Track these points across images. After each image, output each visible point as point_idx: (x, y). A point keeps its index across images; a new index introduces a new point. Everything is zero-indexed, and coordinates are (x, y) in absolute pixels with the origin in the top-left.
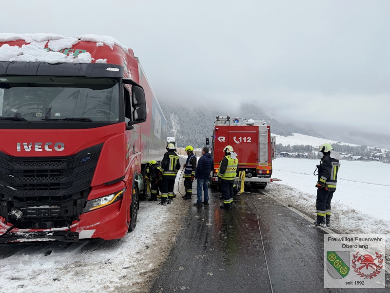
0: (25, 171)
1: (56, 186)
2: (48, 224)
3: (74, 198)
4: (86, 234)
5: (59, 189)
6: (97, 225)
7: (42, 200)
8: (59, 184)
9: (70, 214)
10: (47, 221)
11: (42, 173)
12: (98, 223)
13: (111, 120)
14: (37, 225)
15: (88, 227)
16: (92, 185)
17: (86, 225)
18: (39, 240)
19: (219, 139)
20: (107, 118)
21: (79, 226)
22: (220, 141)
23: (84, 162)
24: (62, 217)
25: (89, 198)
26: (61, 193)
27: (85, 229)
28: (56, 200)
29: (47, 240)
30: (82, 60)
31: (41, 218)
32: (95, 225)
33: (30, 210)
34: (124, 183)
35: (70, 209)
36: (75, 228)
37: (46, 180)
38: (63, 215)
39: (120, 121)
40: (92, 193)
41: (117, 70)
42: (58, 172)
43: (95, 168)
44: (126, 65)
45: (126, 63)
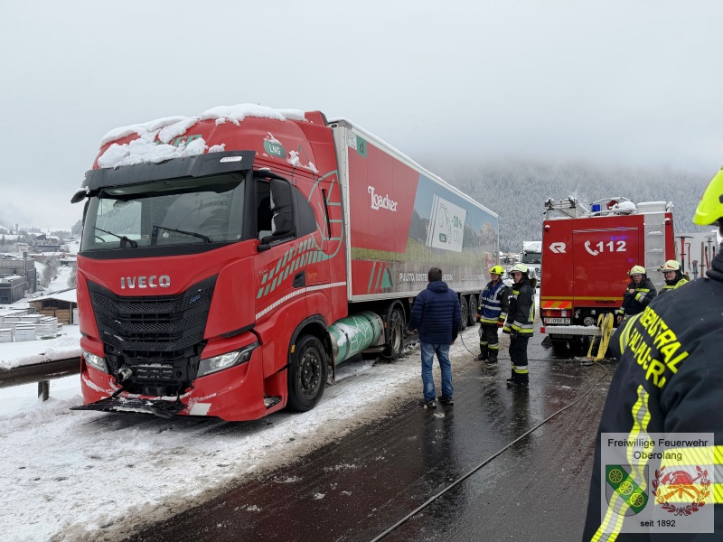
0: (133, 316)
1: (164, 337)
2: (159, 390)
3: (187, 355)
4: (200, 408)
5: (167, 341)
6: (213, 398)
7: (153, 356)
8: (167, 335)
9: (183, 378)
10: (159, 386)
11: (150, 319)
12: (214, 395)
13: (229, 239)
14: (147, 390)
15: (202, 399)
16: (205, 337)
17: (199, 394)
19: (552, 247)
20: (224, 235)
21: (193, 396)
22: (555, 251)
23: (194, 303)
24: (176, 382)
25: (203, 355)
26: (170, 347)
27: (199, 402)
28: (168, 357)
30: (192, 151)
31: (152, 381)
32: (210, 396)
33: (141, 368)
34: (252, 335)
35: (183, 370)
36: (187, 399)
37: (153, 329)
38: (175, 378)
39: (242, 239)
40: (208, 349)
41: (239, 159)
42: (165, 318)
43: (207, 312)
44: (276, 145)
45: (277, 141)
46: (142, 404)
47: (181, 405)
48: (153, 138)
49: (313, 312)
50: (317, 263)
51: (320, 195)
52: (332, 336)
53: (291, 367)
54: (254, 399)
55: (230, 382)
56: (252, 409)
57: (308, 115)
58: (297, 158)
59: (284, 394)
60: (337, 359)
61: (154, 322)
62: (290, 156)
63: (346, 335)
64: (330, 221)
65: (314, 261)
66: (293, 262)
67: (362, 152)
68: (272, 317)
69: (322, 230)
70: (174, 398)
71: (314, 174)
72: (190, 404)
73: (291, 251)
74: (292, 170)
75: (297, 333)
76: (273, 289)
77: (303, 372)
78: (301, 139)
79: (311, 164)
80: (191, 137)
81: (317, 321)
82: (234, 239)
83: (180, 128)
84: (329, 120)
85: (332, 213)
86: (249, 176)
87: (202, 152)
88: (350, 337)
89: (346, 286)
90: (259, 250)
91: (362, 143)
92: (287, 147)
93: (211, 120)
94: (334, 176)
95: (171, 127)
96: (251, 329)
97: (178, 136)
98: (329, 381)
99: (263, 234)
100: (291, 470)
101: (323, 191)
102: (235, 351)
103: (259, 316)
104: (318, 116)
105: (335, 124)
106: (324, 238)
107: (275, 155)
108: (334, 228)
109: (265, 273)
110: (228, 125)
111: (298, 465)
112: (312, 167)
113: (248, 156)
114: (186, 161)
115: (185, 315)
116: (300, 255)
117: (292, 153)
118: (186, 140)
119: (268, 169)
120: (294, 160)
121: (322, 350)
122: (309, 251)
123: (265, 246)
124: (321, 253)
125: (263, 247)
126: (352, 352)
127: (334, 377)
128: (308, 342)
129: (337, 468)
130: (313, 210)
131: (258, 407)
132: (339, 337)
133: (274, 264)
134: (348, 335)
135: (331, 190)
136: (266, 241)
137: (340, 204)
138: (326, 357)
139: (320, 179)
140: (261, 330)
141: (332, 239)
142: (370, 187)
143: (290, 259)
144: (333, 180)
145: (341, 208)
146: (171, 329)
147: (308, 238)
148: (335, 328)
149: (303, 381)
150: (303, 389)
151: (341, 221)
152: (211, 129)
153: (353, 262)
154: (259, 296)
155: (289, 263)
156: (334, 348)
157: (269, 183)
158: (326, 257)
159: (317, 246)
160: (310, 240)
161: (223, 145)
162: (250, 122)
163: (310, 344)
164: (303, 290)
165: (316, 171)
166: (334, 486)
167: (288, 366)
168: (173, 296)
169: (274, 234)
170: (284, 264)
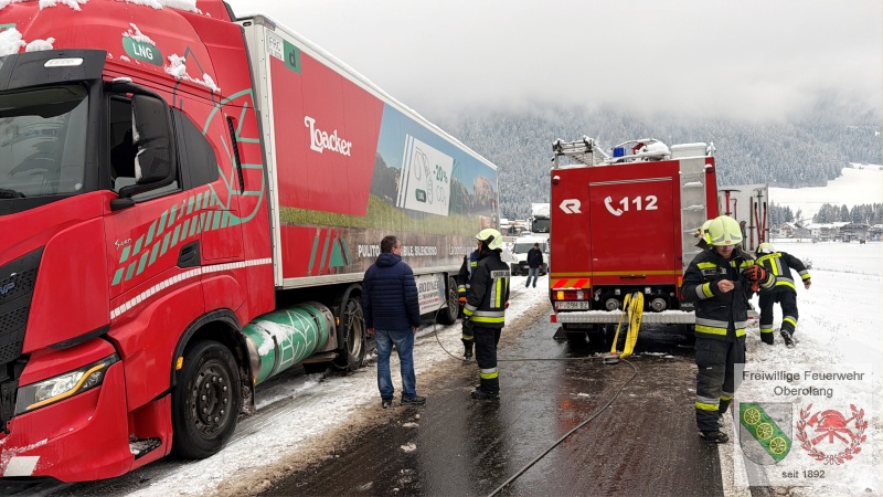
4: (20, 465)
6: (42, 447)
12: (45, 441)
13: (61, 190)
15: (23, 449)
16: (26, 350)
17: (20, 444)
19: (563, 206)
20: (52, 184)
22: (567, 211)
23: (5, 295)
25: (23, 379)
27: (19, 455)
32: (37, 445)
34: (105, 344)
39: (84, 190)
40: (28, 369)
41: (78, 62)
43: (28, 309)
44: (146, 45)
45: (147, 39)
49: (216, 304)
50: (217, 232)
51: (223, 127)
52: (250, 342)
53: (178, 390)
55: (70, 422)
56: (109, 460)
57: (201, 4)
58: (183, 67)
59: (167, 436)
60: (258, 376)
62: (169, 63)
63: (274, 338)
64: (243, 166)
65: (215, 227)
66: (178, 228)
67: (293, 65)
68: (141, 316)
69: (229, 181)
71: (212, 93)
72: (3, 459)
73: (174, 210)
74: (174, 85)
75: (187, 338)
76: (141, 270)
77: (199, 398)
78: (191, 39)
79: (206, 76)
81: (222, 319)
82: (70, 190)
85: (246, 153)
86: (96, 90)
87: (14, 50)
88: (279, 341)
89: (271, 267)
90: (115, 209)
91: (292, 52)
92: (163, 49)
93: (32, 1)
94: (247, 97)
96: (103, 335)
98: (246, 409)
99: (122, 183)
101: (230, 119)
102: (78, 370)
103: (116, 313)
104: (220, 8)
105: (248, 20)
106: (233, 191)
108: (249, 178)
109: (126, 245)
110: (60, 9)
112: (209, 82)
113: (94, 58)
116: (191, 216)
117: (174, 58)
119: (128, 79)
120: (177, 68)
121: (232, 362)
122: (206, 210)
123: (124, 201)
124: (227, 214)
125: (121, 203)
126: (283, 364)
127: (252, 403)
128: (207, 352)
130: (211, 148)
131: (120, 457)
132: (262, 340)
133: (143, 230)
134: (272, 338)
135: (241, 119)
136: (127, 193)
137: (257, 141)
138: (240, 374)
139: (224, 101)
140: (121, 335)
141: (245, 193)
142: (307, 118)
143: (171, 222)
144: (246, 104)
145: (261, 147)
147: (203, 191)
148: (255, 328)
149: (200, 412)
150: (200, 424)
151: (261, 166)
152: (32, 15)
153: (282, 229)
154: (116, 280)
155: (169, 229)
156: (254, 358)
157: (129, 102)
158: (235, 221)
159: (219, 203)
160: (207, 194)
161: (51, 40)
162: (98, 6)
163: (207, 356)
164: (197, 272)
165: (215, 88)
167: (171, 390)
169: (139, 183)
170: (161, 230)
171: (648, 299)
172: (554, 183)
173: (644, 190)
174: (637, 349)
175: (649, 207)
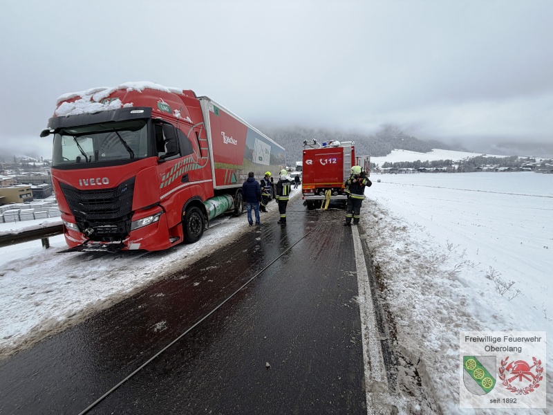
0: (90, 200)
1: (109, 211)
2: (110, 238)
3: (124, 220)
4: (135, 246)
5: (112, 213)
7: (105, 221)
8: (111, 210)
9: (124, 231)
10: (110, 236)
11: (100, 201)
12: (142, 239)
13: (140, 156)
14: (104, 239)
15: (135, 241)
16: (133, 210)
17: (134, 239)
18: (97, 250)
19: (307, 162)
20: (137, 154)
21: (130, 240)
22: (308, 164)
23: (124, 192)
24: (120, 234)
25: (133, 219)
26: (114, 216)
27: (134, 243)
28: (113, 221)
29: (101, 250)
30: (113, 106)
31: (107, 234)
32: (140, 240)
33: (99, 228)
34: (159, 208)
35: (123, 227)
36: (127, 242)
37: (102, 207)
38: (119, 231)
39: (148, 157)
40: (134, 216)
41: (142, 111)
42: (109, 201)
43: (132, 196)
44: (166, 106)
45: (166, 104)
46: (100, 246)
47: (123, 245)
48: (89, 99)
49: (194, 195)
50: (194, 171)
51: (194, 135)
52: (206, 206)
53: (185, 221)
54: (165, 239)
55: (150, 232)
56: (164, 244)
57: (184, 92)
58: (179, 114)
59: (182, 236)
60: (210, 217)
61: (103, 203)
62: (174, 112)
64: (201, 149)
65: (193, 169)
66: (181, 169)
68: (170, 198)
69: (197, 154)
70: (119, 242)
72: (129, 244)
73: (179, 163)
74: (177, 120)
75: (186, 205)
76: (169, 183)
77: (191, 224)
78: (182, 104)
79: (187, 117)
80: (113, 99)
81: (197, 199)
82: (143, 156)
83: (106, 93)
84: (197, 96)
85: (202, 144)
86: (149, 122)
87: (119, 107)
88: (216, 206)
89: (212, 182)
90: (159, 163)
91: (217, 110)
92: (172, 108)
93: (124, 90)
94: (202, 125)
95: (100, 93)
96: (158, 204)
97: (105, 98)
98: (206, 227)
99: (161, 154)
100: (184, 272)
101: (196, 133)
102: (150, 216)
103: (162, 198)
104: (191, 93)
105: (201, 98)
106: (198, 157)
107: (165, 111)
108: (204, 153)
109: (164, 175)
110: (134, 92)
111: (188, 269)
112: (188, 119)
113: (148, 110)
114: (110, 112)
115: (120, 199)
116: (185, 166)
117: (176, 111)
118: (110, 100)
119: (160, 118)
120: (177, 115)
121: (201, 213)
122: (190, 164)
123: (162, 160)
124: (197, 165)
125: (161, 161)
126: (217, 214)
127: (208, 225)
129: (207, 269)
130: (190, 142)
131: (167, 243)
132: (210, 206)
133: (169, 170)
134: (214, 205)
135: (200, 132)
136: (162, 158)
137: (206, 140)
138: (203, 216)
139: (194, 126)
140: (164, 205)
141: (202, 158)
142: (222, 132)
143: (178, 167)
144: (202, 127)
145: (207, 142)
146: (113, 206)
147: (188, 157)
148: (208, 202)
149: (192, 229)
150: (192, 232)
151: (207, 149)
152: (124, 94)
153: (215, 170)
154: (161, 187)
155: (178, 170)
156: (208, 212)
157: (161, 126)
158: (200, 167)
159: (194, 161)
160: (190, 158)
161: (132, 103)
162: (148, 91)
163: (193, 211)
164: (188, 184)
165: (191, 122)
166: (204, 278)
167: (182, 222)
168: (112, 189)
169: (167, 154)
170: (175, 170)
171: (332, 192)
172: (304, 154)
173: (332, 157)
174: (328, 207)
175: (334, 162)
